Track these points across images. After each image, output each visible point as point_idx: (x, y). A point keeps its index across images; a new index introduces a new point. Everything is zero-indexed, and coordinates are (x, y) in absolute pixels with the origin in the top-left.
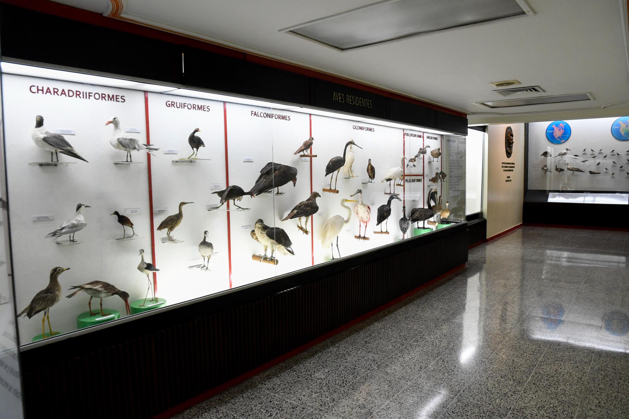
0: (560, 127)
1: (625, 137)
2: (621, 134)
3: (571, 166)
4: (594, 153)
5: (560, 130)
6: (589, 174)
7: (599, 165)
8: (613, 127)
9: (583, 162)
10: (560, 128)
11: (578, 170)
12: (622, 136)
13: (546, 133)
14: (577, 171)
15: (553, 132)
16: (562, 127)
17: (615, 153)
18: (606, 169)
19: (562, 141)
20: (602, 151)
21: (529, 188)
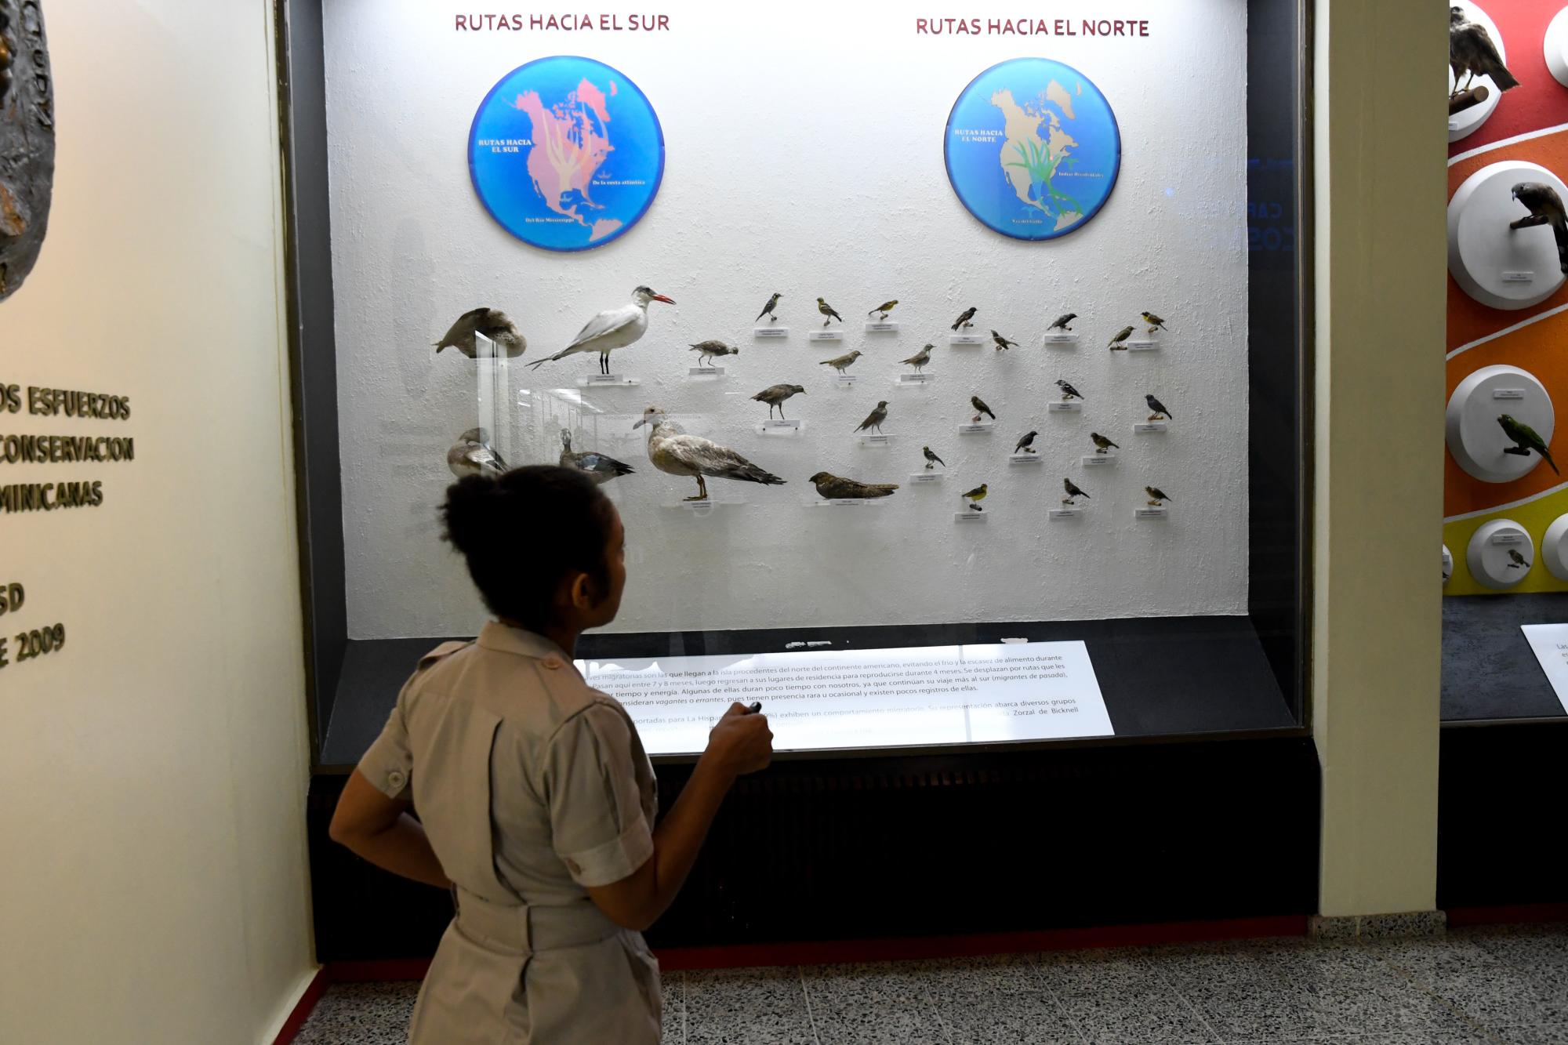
0: (578, 107)
1: (1039, 214)
2: (1008, 190)
3: (681, 437)
4: (836, 328)
5: (575, 136)
6: (811, 494)
7: (883, 425)
8: (956, 132)
9: (772, 397)
10: (579, 124)
11: (741, 470)
12: (1020, 203)
13: (471, 160)
14: (731, 473)
15: (525, 151)
16: (591, 115)
17: (980, 331)
18: (929, 454)
19: (603, 228)
20: (894, 317)
21: (359, 629)
